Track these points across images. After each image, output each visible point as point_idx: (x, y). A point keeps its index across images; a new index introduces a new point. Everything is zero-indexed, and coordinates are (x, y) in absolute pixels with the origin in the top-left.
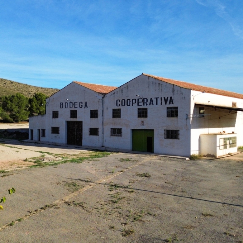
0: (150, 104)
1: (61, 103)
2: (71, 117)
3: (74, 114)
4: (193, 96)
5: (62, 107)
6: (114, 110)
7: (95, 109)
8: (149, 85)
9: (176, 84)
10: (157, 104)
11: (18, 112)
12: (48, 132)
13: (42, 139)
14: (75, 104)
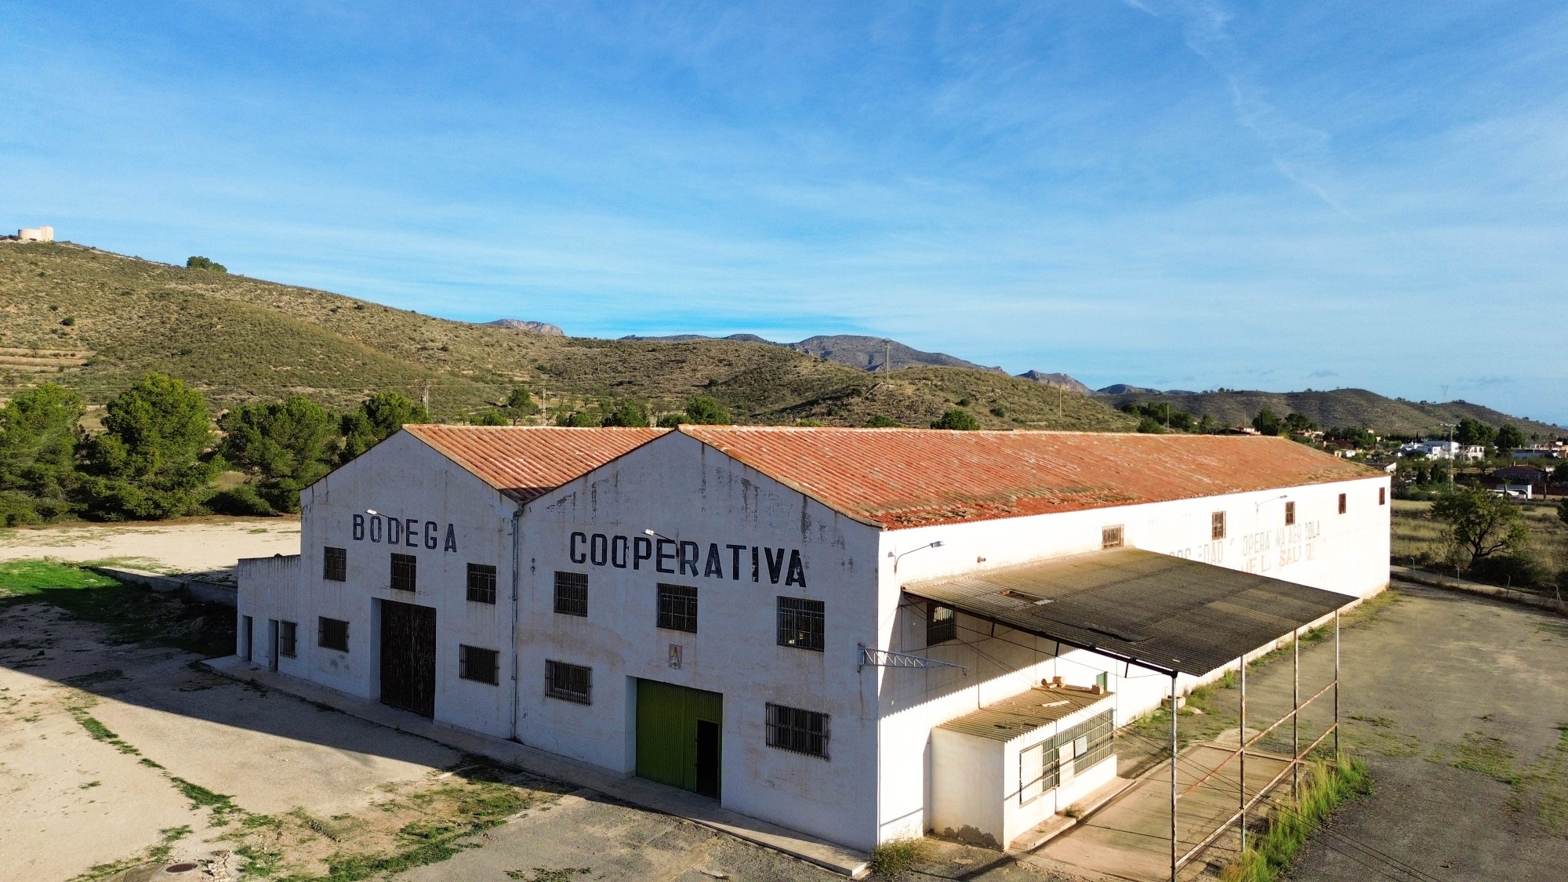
0: (708, 573)
1: (355, 516)
2: (395, 584)
3: (403, 572)
4: (891, 555)
5: (359, 535)
6: (560, 576)
7: (487, 562)
8: (704, 482)
9: (815, 496)
10: (736, 576)
11: (293, 472)
12: (307, 636)
13: (285, 667)
14: (408, 527)
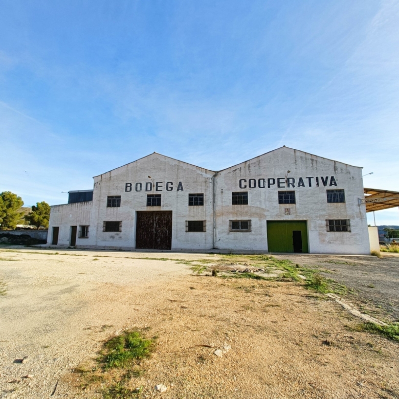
0: (299, 186)
1: (127, 184)
2: (149, 204)
3: (154, 200)
5: (128, 190)
6: (235, 193)
7: (199, 192)
8: (296, 161)
10: (310, 185)
12: (95, 230)
14: (157, 185)
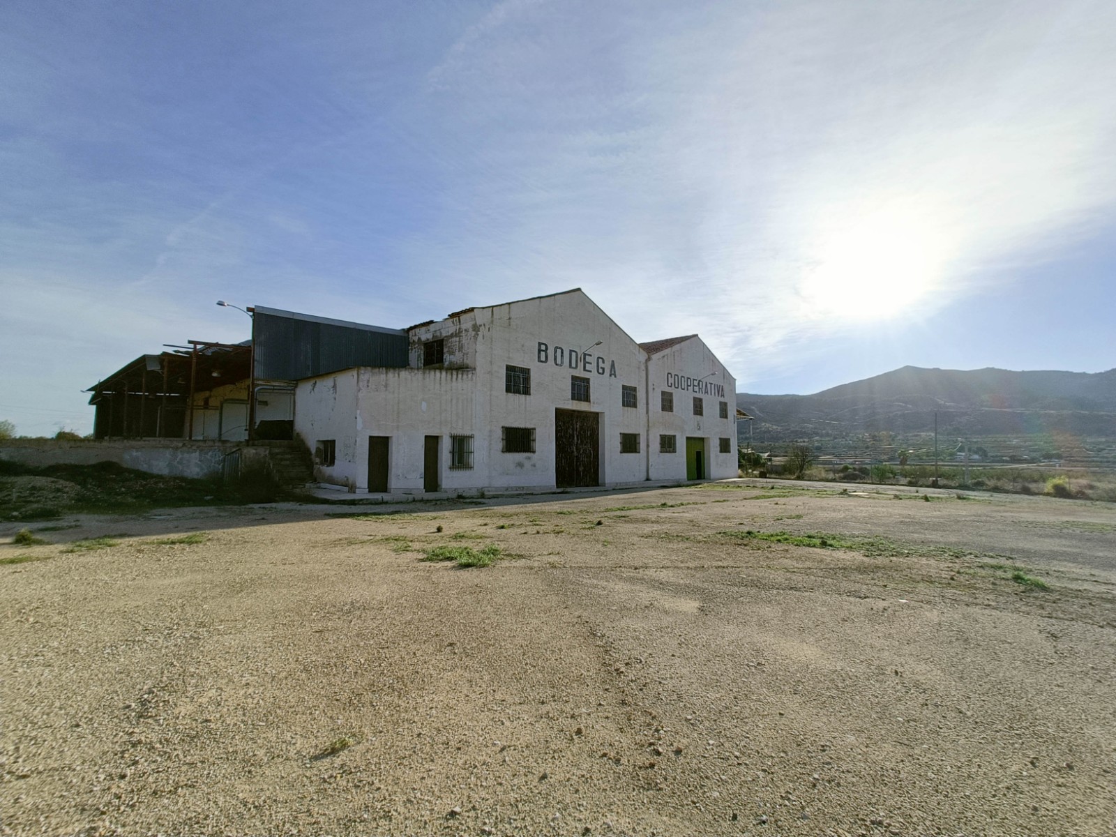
0: (705, 393)
1: (540, 344)
2: (573, 397)
3: (581, 389)
5: (543, 358)
6: (663, 393)
7: (632, 384)
8: (704, 358)
10: (711, 394)
12: (487, 446)
13: (451, 480)
14: (584, 358)
